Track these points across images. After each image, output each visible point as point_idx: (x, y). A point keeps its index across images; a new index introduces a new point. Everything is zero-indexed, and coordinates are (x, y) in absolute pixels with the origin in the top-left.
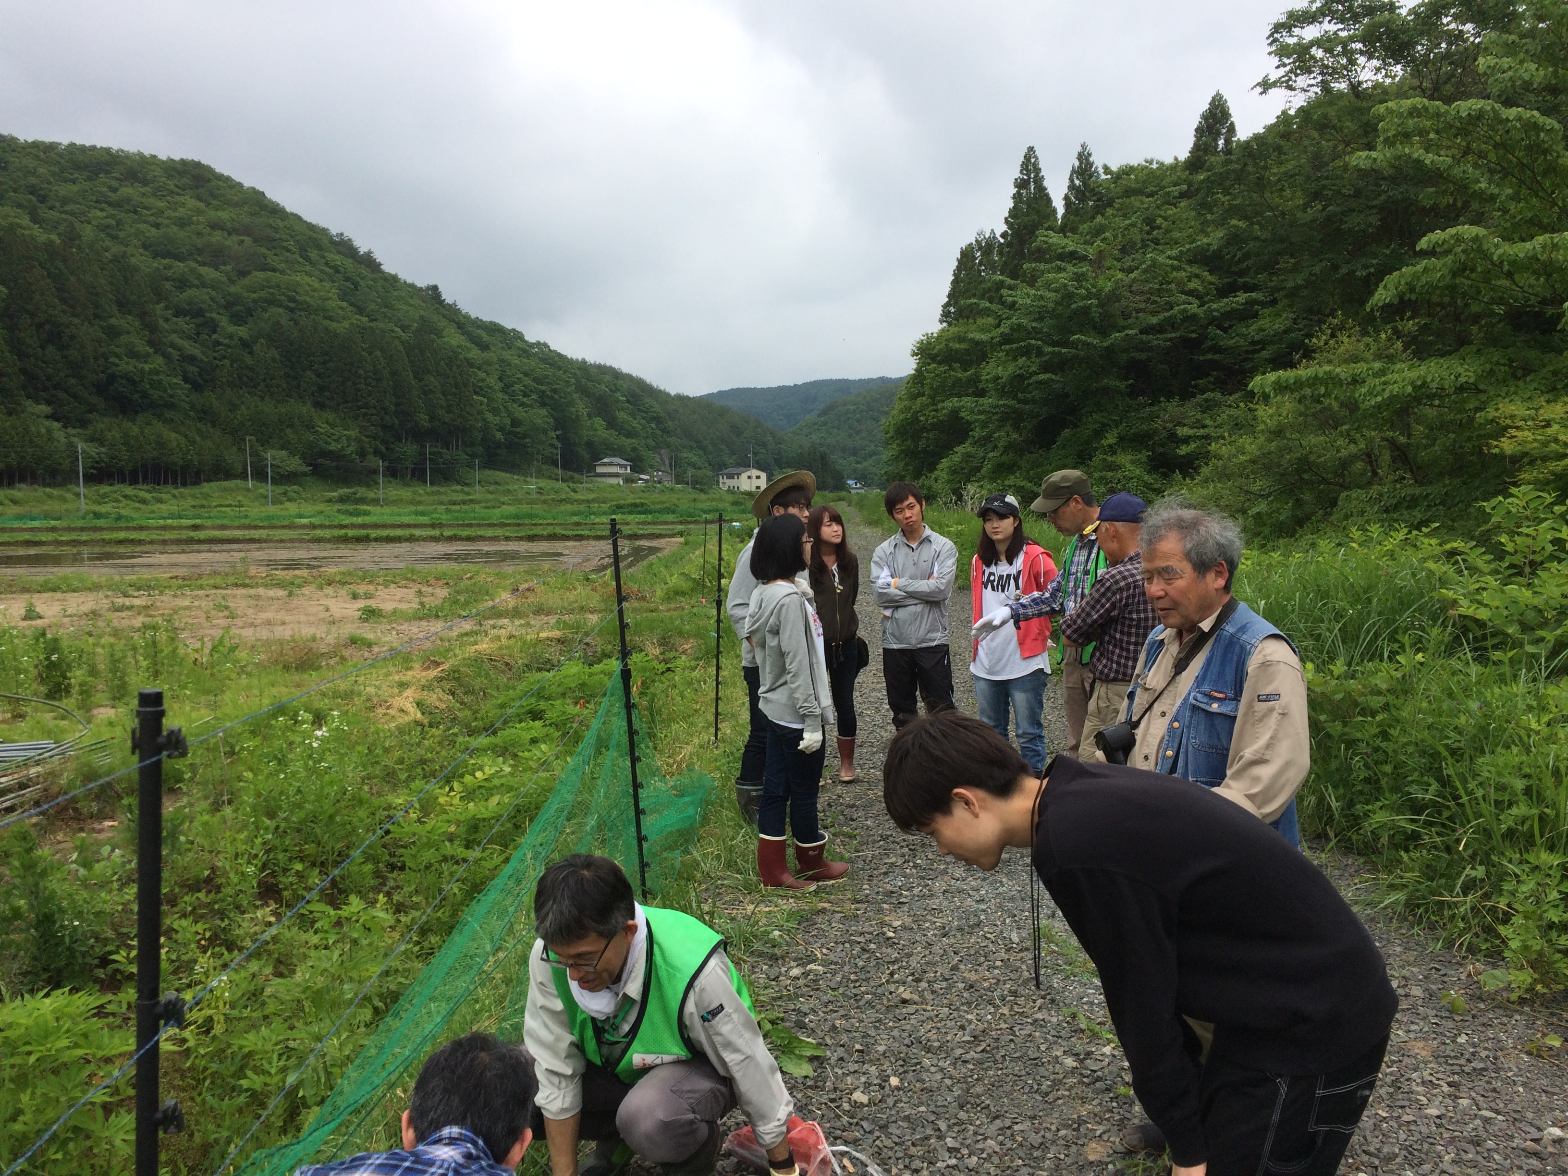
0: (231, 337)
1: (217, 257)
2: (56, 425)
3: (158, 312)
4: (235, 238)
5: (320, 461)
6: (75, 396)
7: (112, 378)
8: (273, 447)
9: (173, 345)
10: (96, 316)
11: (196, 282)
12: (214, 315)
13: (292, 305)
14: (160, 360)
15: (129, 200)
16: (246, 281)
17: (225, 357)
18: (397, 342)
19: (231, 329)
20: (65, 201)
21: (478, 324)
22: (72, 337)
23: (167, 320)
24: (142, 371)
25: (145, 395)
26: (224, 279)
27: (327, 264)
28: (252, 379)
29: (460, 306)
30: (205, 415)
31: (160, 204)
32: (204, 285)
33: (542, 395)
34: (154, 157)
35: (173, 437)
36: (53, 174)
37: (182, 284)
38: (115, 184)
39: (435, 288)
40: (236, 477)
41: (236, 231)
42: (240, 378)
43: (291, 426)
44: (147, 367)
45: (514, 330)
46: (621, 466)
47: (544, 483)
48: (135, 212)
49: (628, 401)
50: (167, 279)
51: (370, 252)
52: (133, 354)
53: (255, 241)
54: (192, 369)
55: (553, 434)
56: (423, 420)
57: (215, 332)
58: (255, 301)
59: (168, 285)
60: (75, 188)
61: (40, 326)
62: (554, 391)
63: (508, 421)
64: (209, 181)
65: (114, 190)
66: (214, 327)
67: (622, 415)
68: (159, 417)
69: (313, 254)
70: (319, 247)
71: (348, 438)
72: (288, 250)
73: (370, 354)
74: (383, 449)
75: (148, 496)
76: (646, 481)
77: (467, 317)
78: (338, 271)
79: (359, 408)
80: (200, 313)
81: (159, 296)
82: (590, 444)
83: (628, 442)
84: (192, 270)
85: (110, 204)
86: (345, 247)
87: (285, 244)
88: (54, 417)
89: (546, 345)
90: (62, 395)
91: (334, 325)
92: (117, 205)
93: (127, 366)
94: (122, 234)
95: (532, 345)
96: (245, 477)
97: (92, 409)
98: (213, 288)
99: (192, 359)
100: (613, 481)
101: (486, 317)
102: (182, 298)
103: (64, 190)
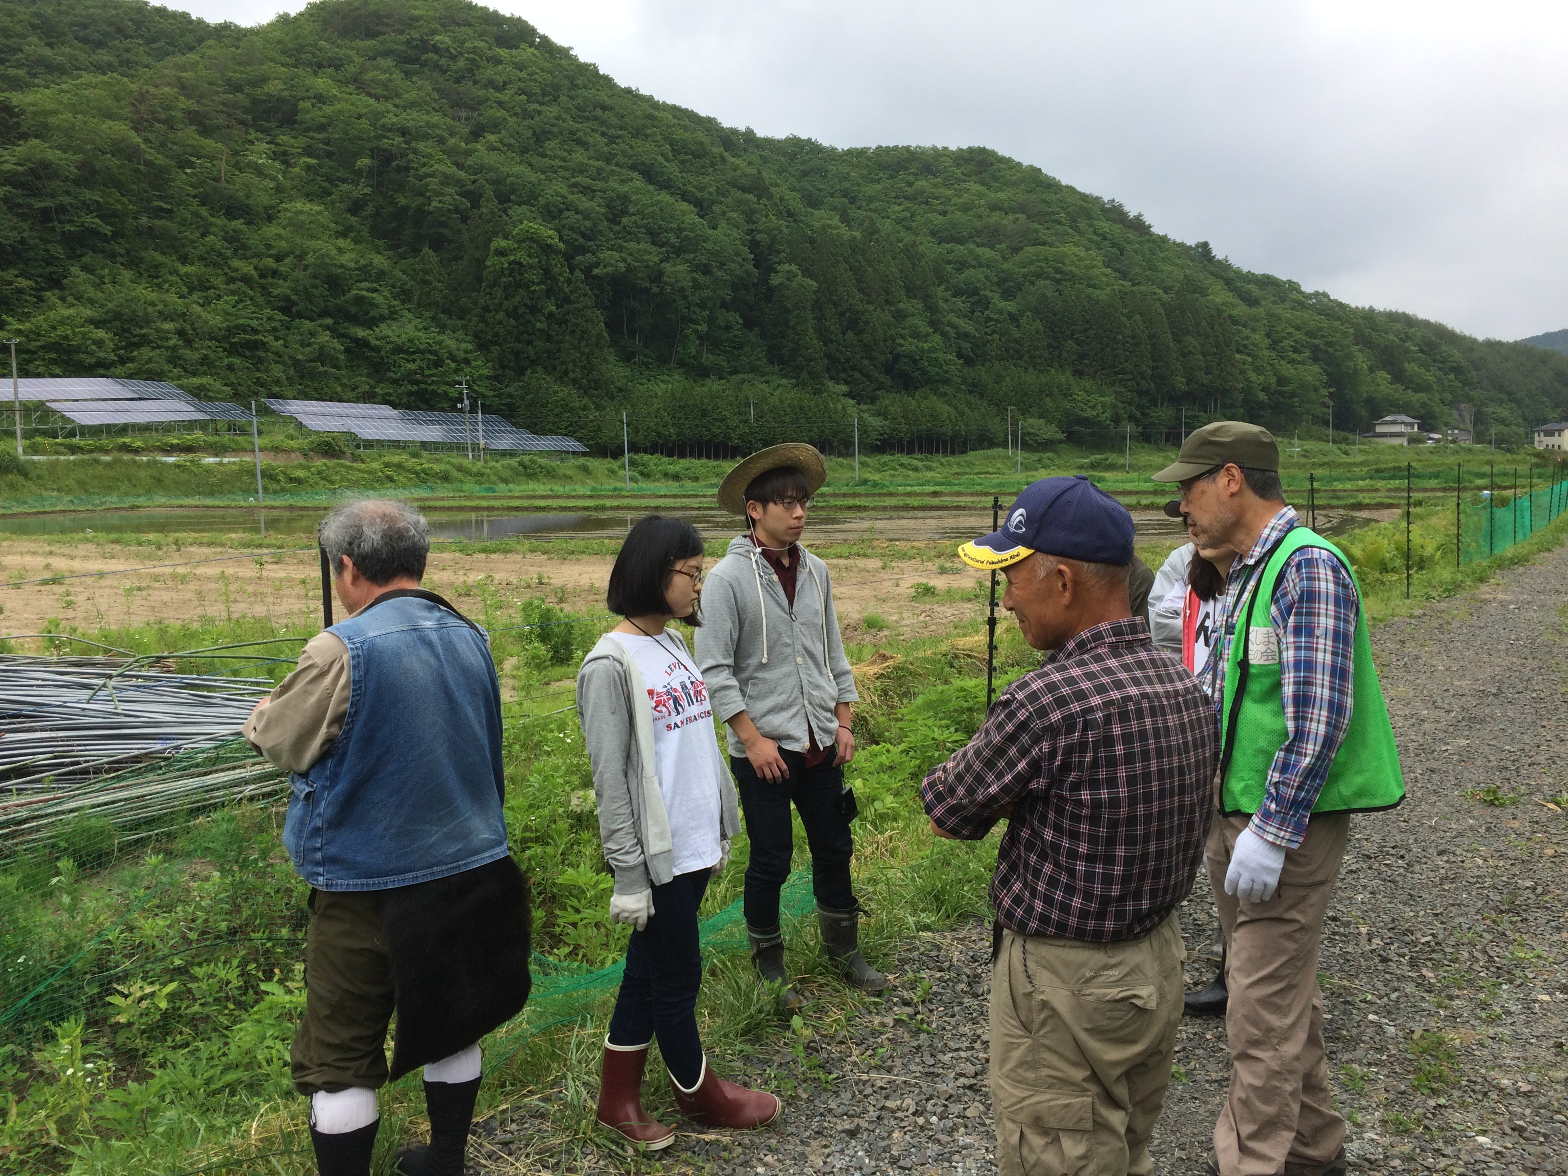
0: (1001, 312)
1: (992, 236)
2: (851, 402)
3: (939, 294)
4: (1011, 217)
5: (1076, 428)
6: (867, 376)
7: (897, 357)
8: (1032, 416)
9: (950, 324)
10: (887, 302)
11: (973, 263)
12: (987, 293)
13: (1058, 276)
14: (938, 338)
15: (922, 192)
16: (1017, 258)
17: (994, 332)
18: (1157, 304)
19: (1002, 304)
20: (871, 199)
21: (1250, 278)
22: (867, 323)
23: (947, 301)
24: (922, 350)
25: (924, 372)
26: (999, 257)
27: (1095, 232)
28: (1017, 351)
30: (975, 388)
31: (948, 192)
32: (980, 265)
33: (1315, 350)
34: (945, 149)
35: (945, 410)
36: (863, 177)
37: (962, 265)
38: (911, 178)
39: (1205, 245)
40: (998, 445)
41: (1013, 210)
42: (1007, 351)
43: (1050, 395)
44: (926, 346)
45: (1290, 281)
46: (1406, 424)
47: (1309, 445)
48: (927, 203)
49: (1421, 351)
50: (949, 263)
51: (1140, 215)
52: (916, 335)
53: (1029, 217)
54: (966, 345)
55: (1325, 392)
56: (1180, 383)
57: (987, 309)
58: (1024, 276)
59: (949, 268)
60: (879, 187)
61: (842, 314)
62: (1330, 344)
63: (1273, 380)
64: (992, 164)
65: (910, 185)
66: (986, 303)
67: (1411, 368)
68: (935, 391)
69: (1082, 224)
70: (1089, 216)
71: (1104, 405)
72: (1059, 223)
73: (1129, 318)
74: (1138, 414)
75: (920, 464)
76: (1438, 441)
77: (1238, 272)
78: (1105, 239)
79: (1116, 373)
80: (975, 292)
81: (941, 278)
82: (1369, 401)
83: (1416, 398)
84: (971, 252)
85: (906, 198)
86: (1115, 213)
87: (1056, 217)
88: (849, 395)
89: (1325, 295)
90: (857, 375)
91: (1097, 292)
92: (912, 198)
93: (909, 346)
94: (914, 225)
95: (1309, 296)
96: (1005, 446)
97: (881, 386)
98: (988, 267)
99: (966, 336)
100: (1396, 441)
101: (1259, 271)
102: (960, 279)
103: (871, 189)
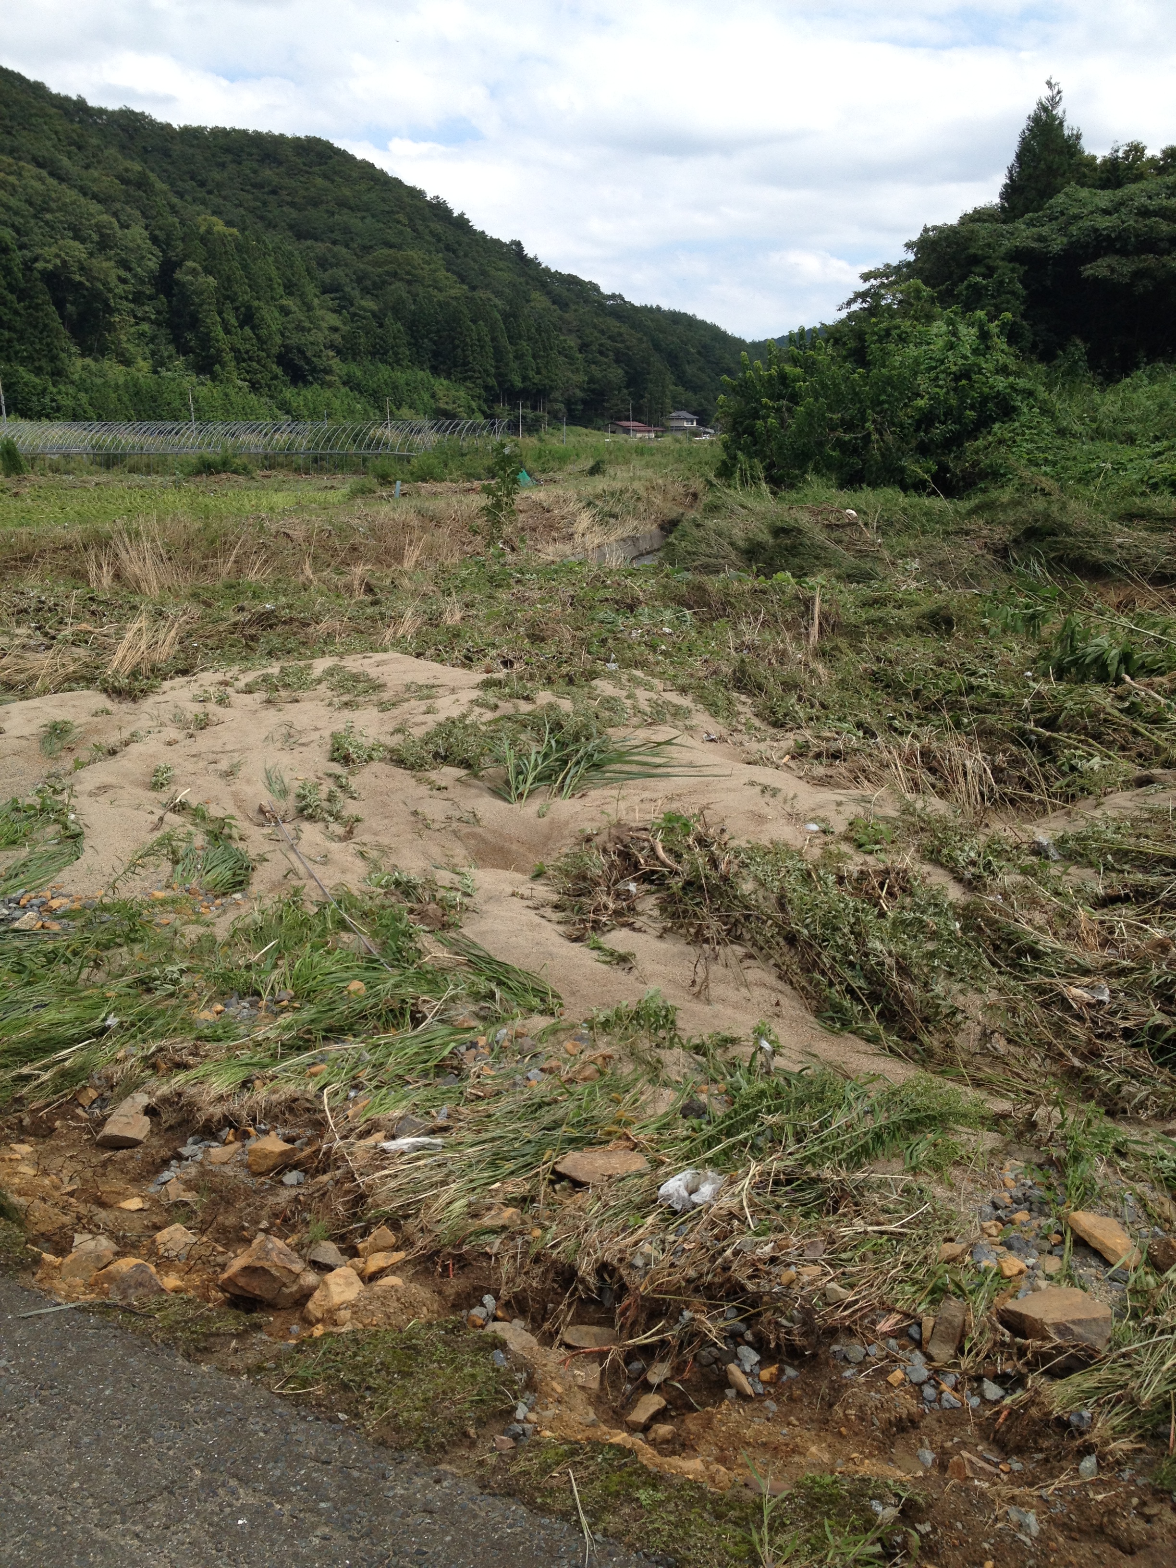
0: (364, 310)
1: (346, 235)
3: (312, 291)
7: (287, 349)
8: (403, 406)
9: (323, 319)
10: (272, 299)
11: (333, 261)
12: (349, 290)
13: (409, 278)
14: (316, 332)
15: (269, 181)
16: (371, 257)
17: (361, 328)
18: (494, 310)
19: (365, 302)
20: (219, 186)
21: (557, 276)
22: (260, 318)
23: (316, 297)
24: (307, 342)
25: (308, 362)
26: (355, 256)
27: (431, 234)
28: (382, 348)
29: (540, 259)
31: (293, 183)
32: (340, 264)
33: (617, 353)
34: (282, 135)
36: (207, 160)
37: (324, 263)
38: (255, 165)
39: (518, 244)
41: (358, 208)
42: (373, 346)
45: (590, 283)
46: (687, 420)
48: (275, 193)
49: (699, 353)
50: (314, 260)
51: (463, 214)
52: (299, 329)
53: (373, 216)
55: (625, 391)
56: (517, 380)
57: (352, 305)
58: (380, 276)
59: (316, 265)
62: (628, 348)
64: (330, 157)
66: (350, 300)
67: (690, 370)
69: (419, 225)
70: (422, 215)
71: (460, 398)
72: (399, 222)
73: (474, 322)
76: (710, 434)
77: (547, 270)
78: (439, 240)
79: (467, 372)
80: (340, 289)
81: (311, 277)
83: (693, 396)
84: (329, 250)
85: (254, 186)
86: (440, 210)
89: (620, 297)
91: (443, 295)
92: (259, 186)
93: (297, 338)
95: (607, 298)
97: (275, 377)
98: (346, 265)
101: (565, 271)
102: (326, 277)
103: (217, 175)
